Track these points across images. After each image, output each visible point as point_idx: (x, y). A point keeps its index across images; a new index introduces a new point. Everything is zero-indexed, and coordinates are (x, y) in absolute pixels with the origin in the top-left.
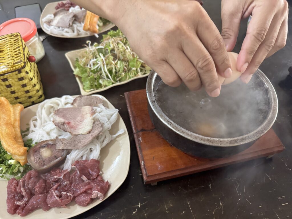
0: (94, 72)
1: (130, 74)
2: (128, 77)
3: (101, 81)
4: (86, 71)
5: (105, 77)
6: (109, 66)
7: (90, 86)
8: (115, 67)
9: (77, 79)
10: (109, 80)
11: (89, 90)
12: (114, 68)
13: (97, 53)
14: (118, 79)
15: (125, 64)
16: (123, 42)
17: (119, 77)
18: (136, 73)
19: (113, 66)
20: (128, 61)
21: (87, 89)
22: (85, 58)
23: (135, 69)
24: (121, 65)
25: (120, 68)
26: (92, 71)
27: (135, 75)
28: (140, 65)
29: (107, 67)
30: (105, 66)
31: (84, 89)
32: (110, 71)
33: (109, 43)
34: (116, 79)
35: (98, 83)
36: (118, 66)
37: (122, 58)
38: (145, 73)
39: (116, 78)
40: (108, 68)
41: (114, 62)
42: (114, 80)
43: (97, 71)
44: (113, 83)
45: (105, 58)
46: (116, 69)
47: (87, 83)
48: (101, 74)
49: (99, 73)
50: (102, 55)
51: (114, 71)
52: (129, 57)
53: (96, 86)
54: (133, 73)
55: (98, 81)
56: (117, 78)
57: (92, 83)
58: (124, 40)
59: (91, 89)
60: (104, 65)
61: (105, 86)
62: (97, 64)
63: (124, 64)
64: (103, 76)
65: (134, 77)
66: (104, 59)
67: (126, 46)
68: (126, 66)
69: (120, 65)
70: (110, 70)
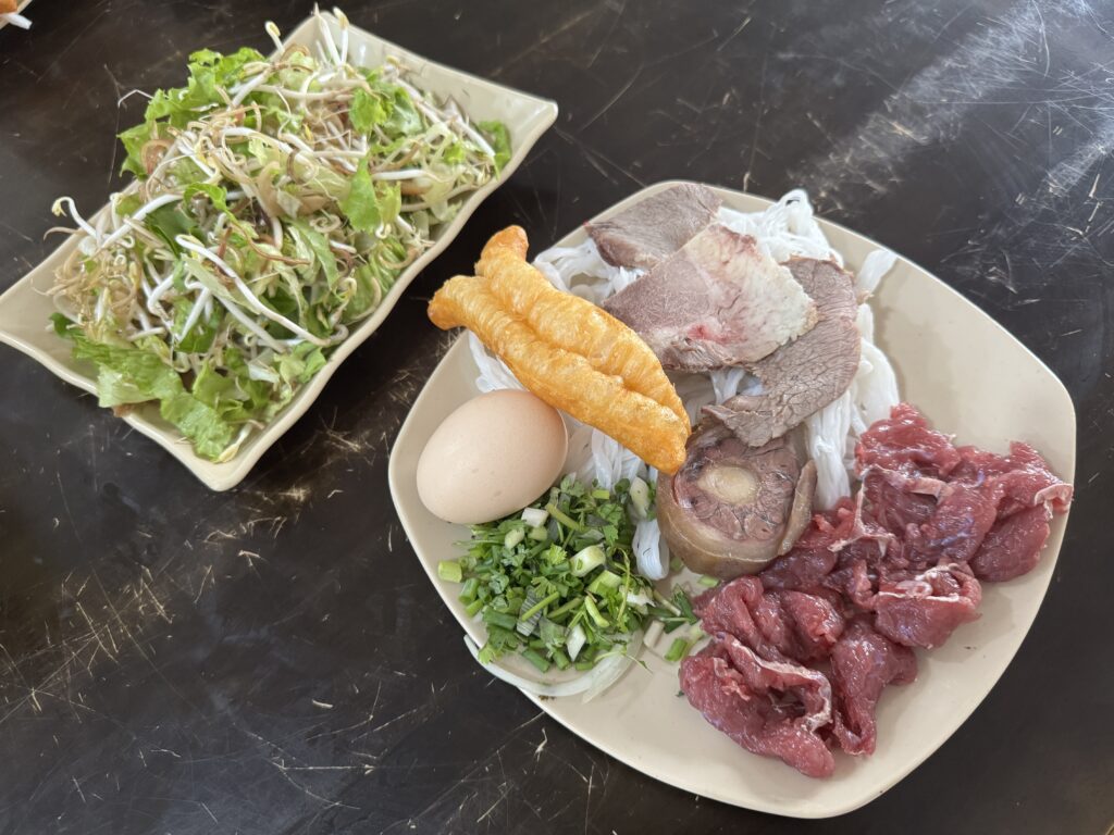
0: (198, 342)
1: (378, 262)
2: (376, 282)
3: (259, 372)
4: (157, 363)
5: (267, 339)
6: (258, 278)
7: (222, 425)
8: (290, 268)
9: (133, 420)
10: (291, 343)
11: (234, 447)
12: (286, 276)
13: (154, 243)
14: (334, 318)
15: (326, 230)
16: (253, 126)
17: (335, 307)
18: (399, 247)
19: (281, 268)
20: (331, 207)
21: (218, 446)
22: (104, 295)
23: (389, 227)
24: (315, 244)
25: (316, 260)
26: (186, 346)
27: (401, 258)
28: (399, 199)
29: (250, 287)
30: (242, 286)
31: (204, 456)
32: (279, 300)
33: (188, 159)
34: (325, 323)
35: (248, 387)
36: (303, 253)
37: (293, 206)
38: (435, 222)
39: (321, 317)
40: (260, 289)
41: (273, 243)
42: (321, 331)
43: (211, 333)
44: (328, 352)
45: (216, 248)
46: (299, 277)
47: (202, 416)
48: (236, 337)
49: (225, 337)
50: (191, 238)
51: (295, 288)
52: (327, 184)
53: (248, 405)
54: (390, 254)
55: (244, 379)
56: (327, 315)
57: (220, 404)
58: (251, 112)
59: (235, 436)
60: (231, 286)
61: (299, 384)
62: (192, 296)
63: (318, 230)
64: (253, 341)
65: (403, 270)
66: (210, 254)
67: (279, 135)
68: (333, 236)
69: (308, 244)
70: (272, 293)
